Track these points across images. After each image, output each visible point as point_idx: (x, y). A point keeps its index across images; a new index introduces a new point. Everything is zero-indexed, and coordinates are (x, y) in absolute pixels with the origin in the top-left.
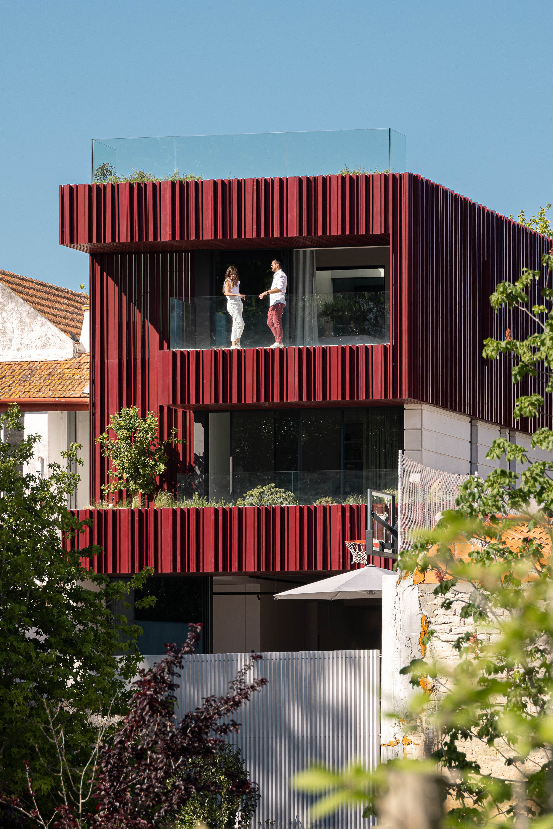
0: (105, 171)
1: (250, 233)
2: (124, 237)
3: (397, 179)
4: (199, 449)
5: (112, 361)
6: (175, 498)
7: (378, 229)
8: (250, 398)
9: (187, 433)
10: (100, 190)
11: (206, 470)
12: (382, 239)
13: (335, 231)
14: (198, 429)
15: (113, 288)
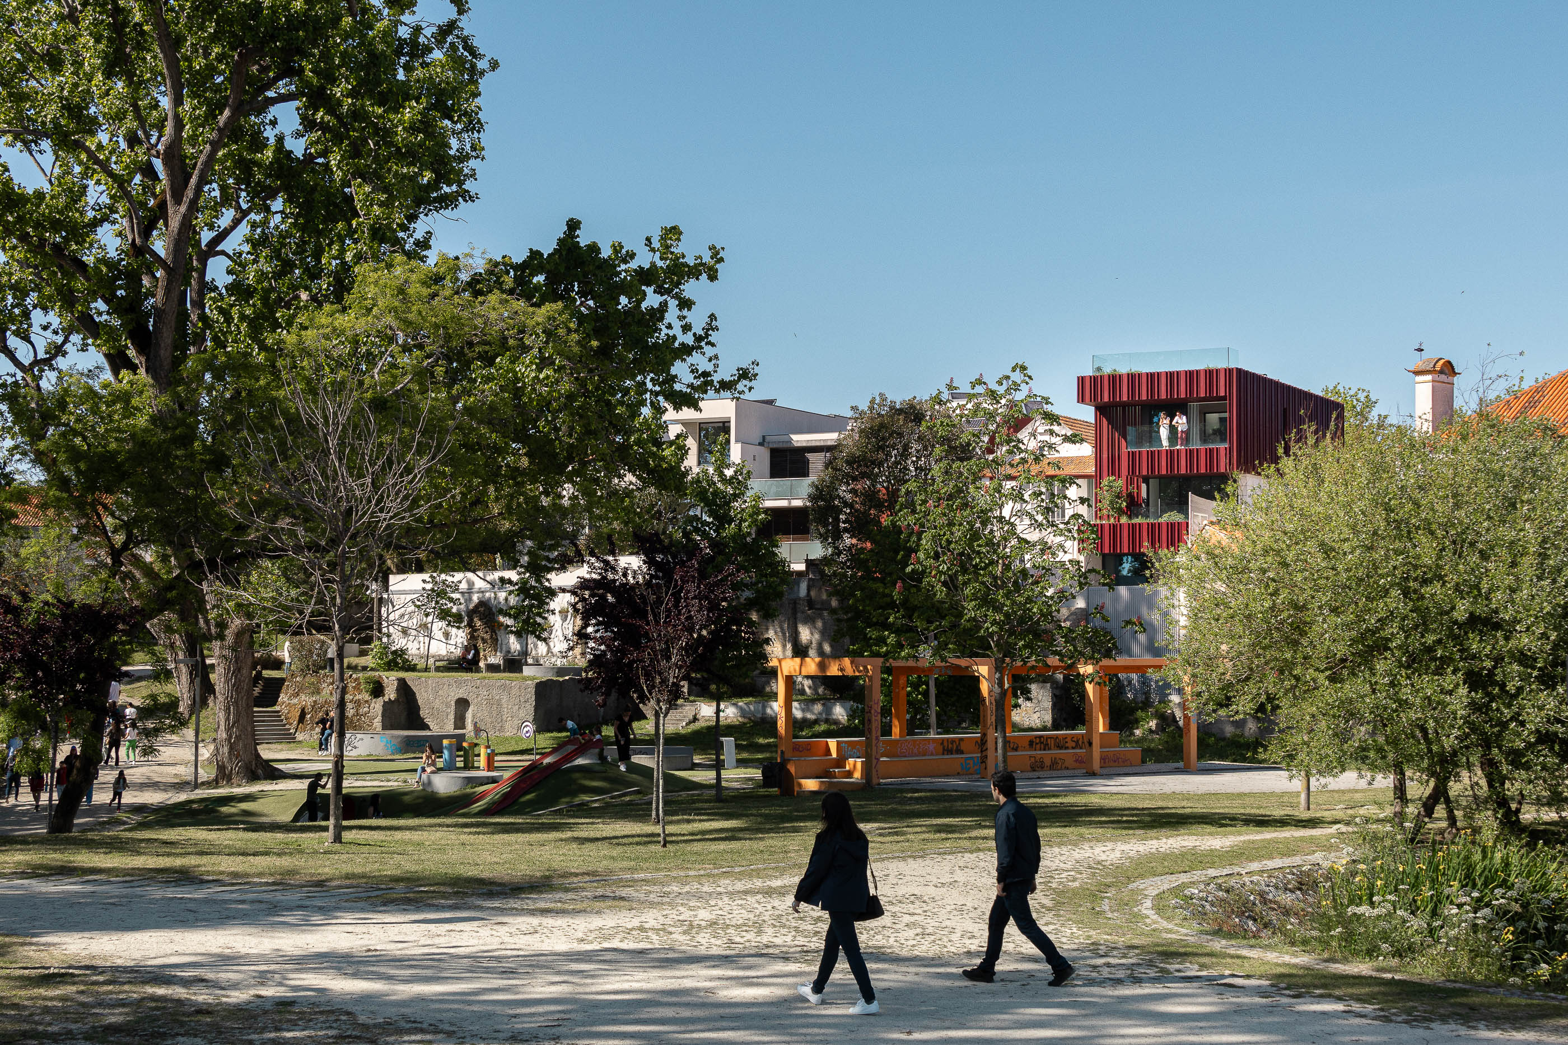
0: (1099, 369)
1: (1163, 396)
2: (1106, 399)
3: (1231, 370)
4: (1144, 495)
5: (1105, 456)
6: (1130, 517)
7: (1222, 394)
8: (1164, 472)
9: (1139, 488)
10: (1095, 378)
11: (1148, 504)
12: (1224, 398)
13: (1202, 395)
14: (1144, 486)
15: (1105, 422)
